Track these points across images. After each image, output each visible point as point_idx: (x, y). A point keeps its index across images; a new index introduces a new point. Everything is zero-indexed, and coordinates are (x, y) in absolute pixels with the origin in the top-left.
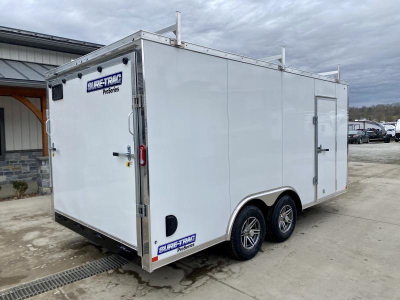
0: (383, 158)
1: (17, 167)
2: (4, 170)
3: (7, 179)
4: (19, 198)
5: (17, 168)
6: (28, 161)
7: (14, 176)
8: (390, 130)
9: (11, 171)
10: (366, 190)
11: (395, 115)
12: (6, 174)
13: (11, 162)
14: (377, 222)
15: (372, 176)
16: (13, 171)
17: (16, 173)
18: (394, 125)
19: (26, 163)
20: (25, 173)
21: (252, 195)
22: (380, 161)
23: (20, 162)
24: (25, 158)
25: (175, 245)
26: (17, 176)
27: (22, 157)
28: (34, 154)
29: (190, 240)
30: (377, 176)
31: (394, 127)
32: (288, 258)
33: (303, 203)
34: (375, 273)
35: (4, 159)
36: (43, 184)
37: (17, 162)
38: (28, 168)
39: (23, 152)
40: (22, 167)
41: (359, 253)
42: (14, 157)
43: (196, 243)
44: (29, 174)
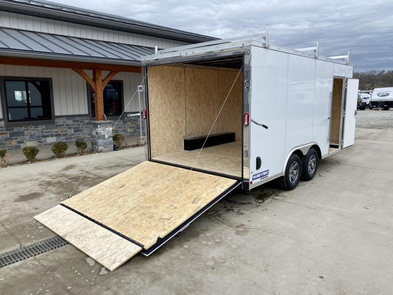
0: (363, 124)
1: (64, 129)
2: (54, 132)
3: (57, 140)
4: (81, 154)
5: (64, 131)
6: (72, 125)
7: (62, 137)
8: (365, 98)
9: (60, 133)
10: (356, 148)
11: (368, 83)
12: (56, 136)
13: (60, 126)
14: (370, 168)
15: (359, 138)
16: (61, 133)
17: (64, 135)
18: (368, 93)
19: (70, 126)
20: (70, 135)
21: (296, 147)
22: (362, 126)
23: (66, 125)
24: (70, 122)
25: (259, 175)
26: (64, 137)
27: (67, 121)
28: (76, 118)
29: (266, 173)
30: (363, 138)
31: (369, 95)
32: (317, 189)
33: (322, 154)
34: (376, 195)
35: (54, 123)
36: (99, 144)
37: (64, 125)
38: (72, 131)
39: (68, 117)
40: (68, 130)
41: (363, 186)
42: (61, 121)
43: (269, 176)
44: (73, 136)
